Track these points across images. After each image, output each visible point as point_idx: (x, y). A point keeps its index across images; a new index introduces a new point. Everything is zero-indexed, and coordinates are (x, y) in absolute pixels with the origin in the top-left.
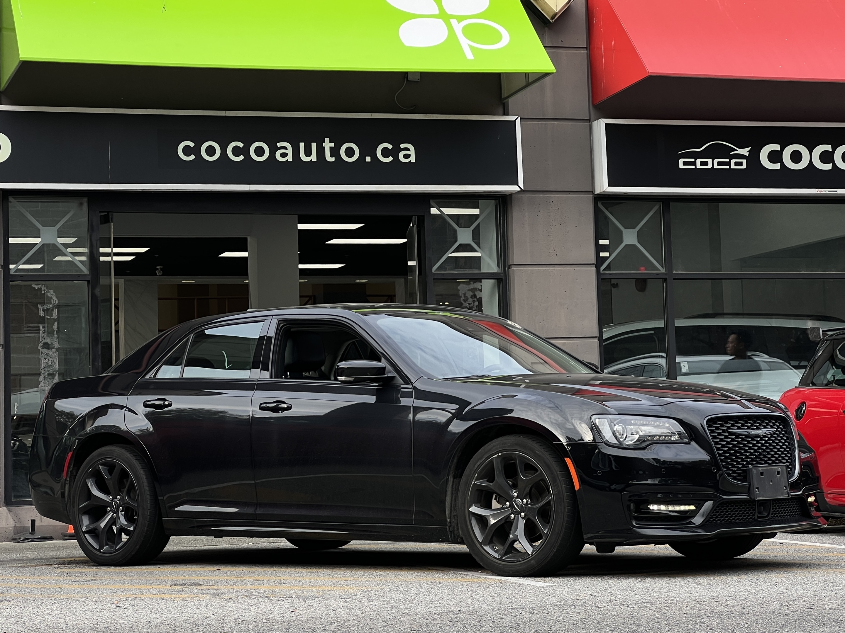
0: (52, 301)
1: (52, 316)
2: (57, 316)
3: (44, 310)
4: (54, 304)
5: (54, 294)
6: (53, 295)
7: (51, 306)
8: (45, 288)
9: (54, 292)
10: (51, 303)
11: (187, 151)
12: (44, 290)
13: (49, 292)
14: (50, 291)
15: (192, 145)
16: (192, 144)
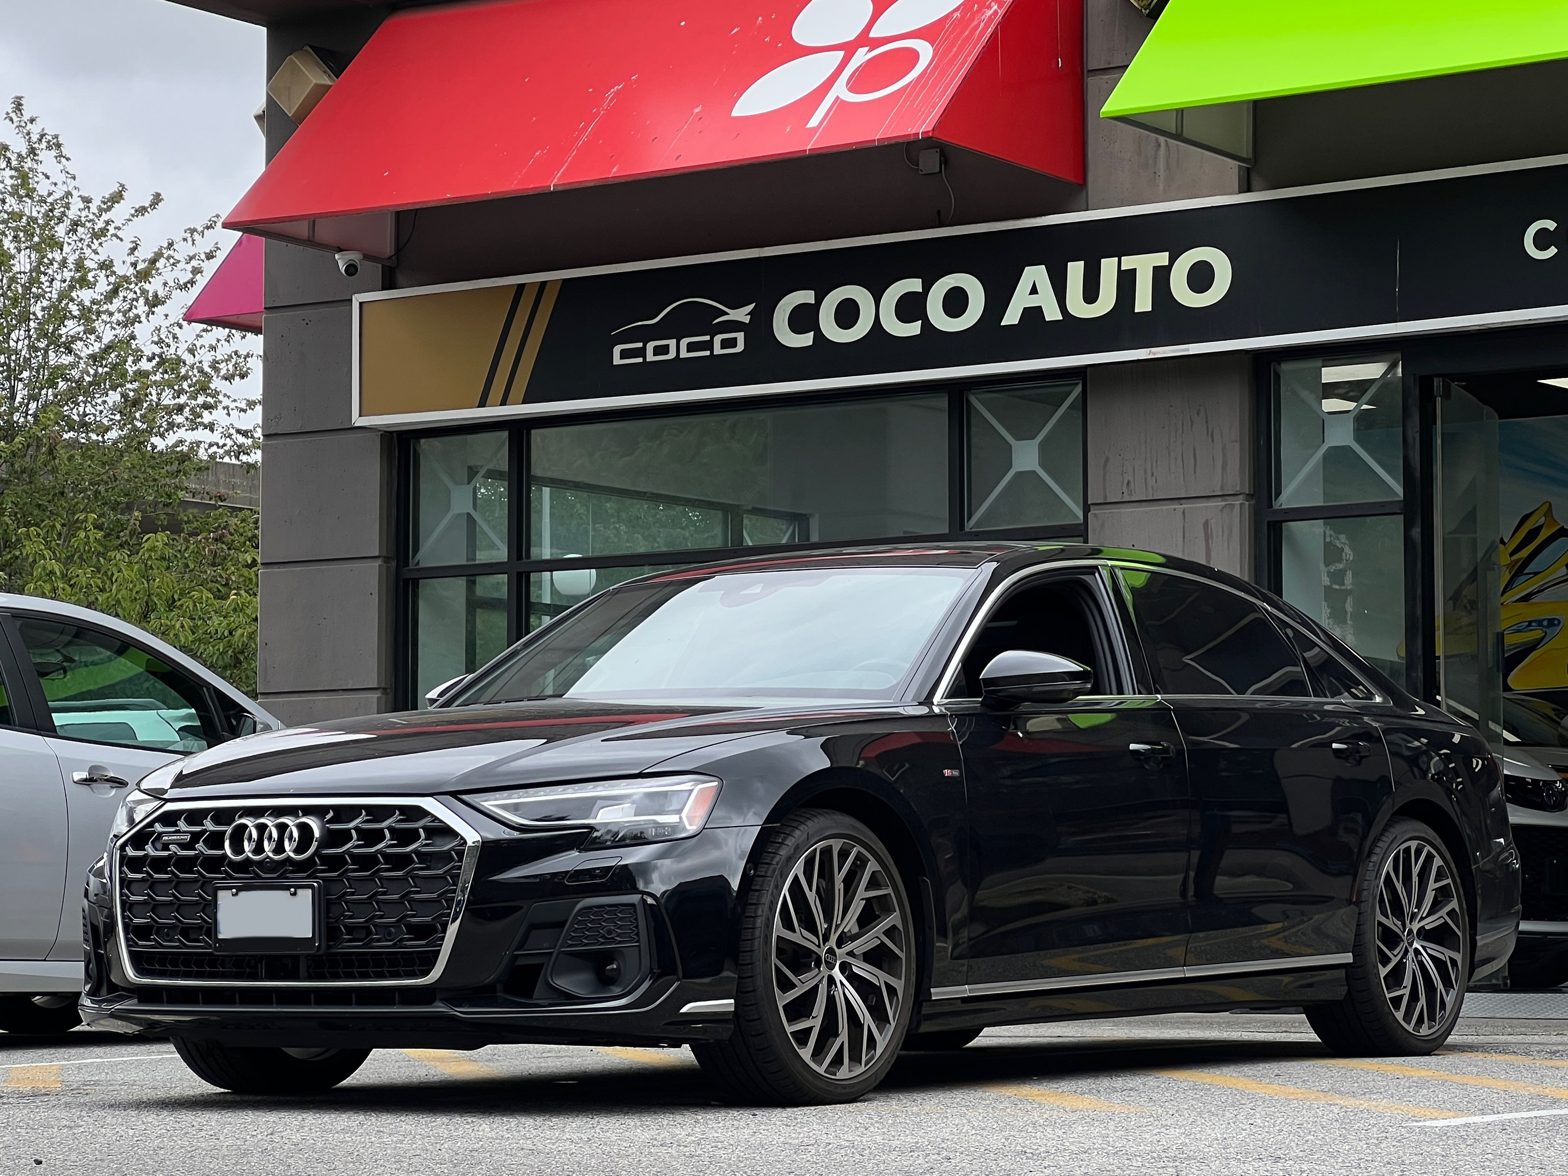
0: (1344, 554)
1: (1343, 584)
2: (1352, 584)
3: (1330, 574)
4: (1347, 561)
5: (1347, 542)
6: (1345, 544)
7: (1341, 566)
8: (1332, 533)
9: (1347, 538)
10: (1340, 560)
11: (1542, 240)
12: (1331, 536)
13: (1338, 539)
14: (1339, 536)
15: (1552, 227)
16: (1551, 225)
